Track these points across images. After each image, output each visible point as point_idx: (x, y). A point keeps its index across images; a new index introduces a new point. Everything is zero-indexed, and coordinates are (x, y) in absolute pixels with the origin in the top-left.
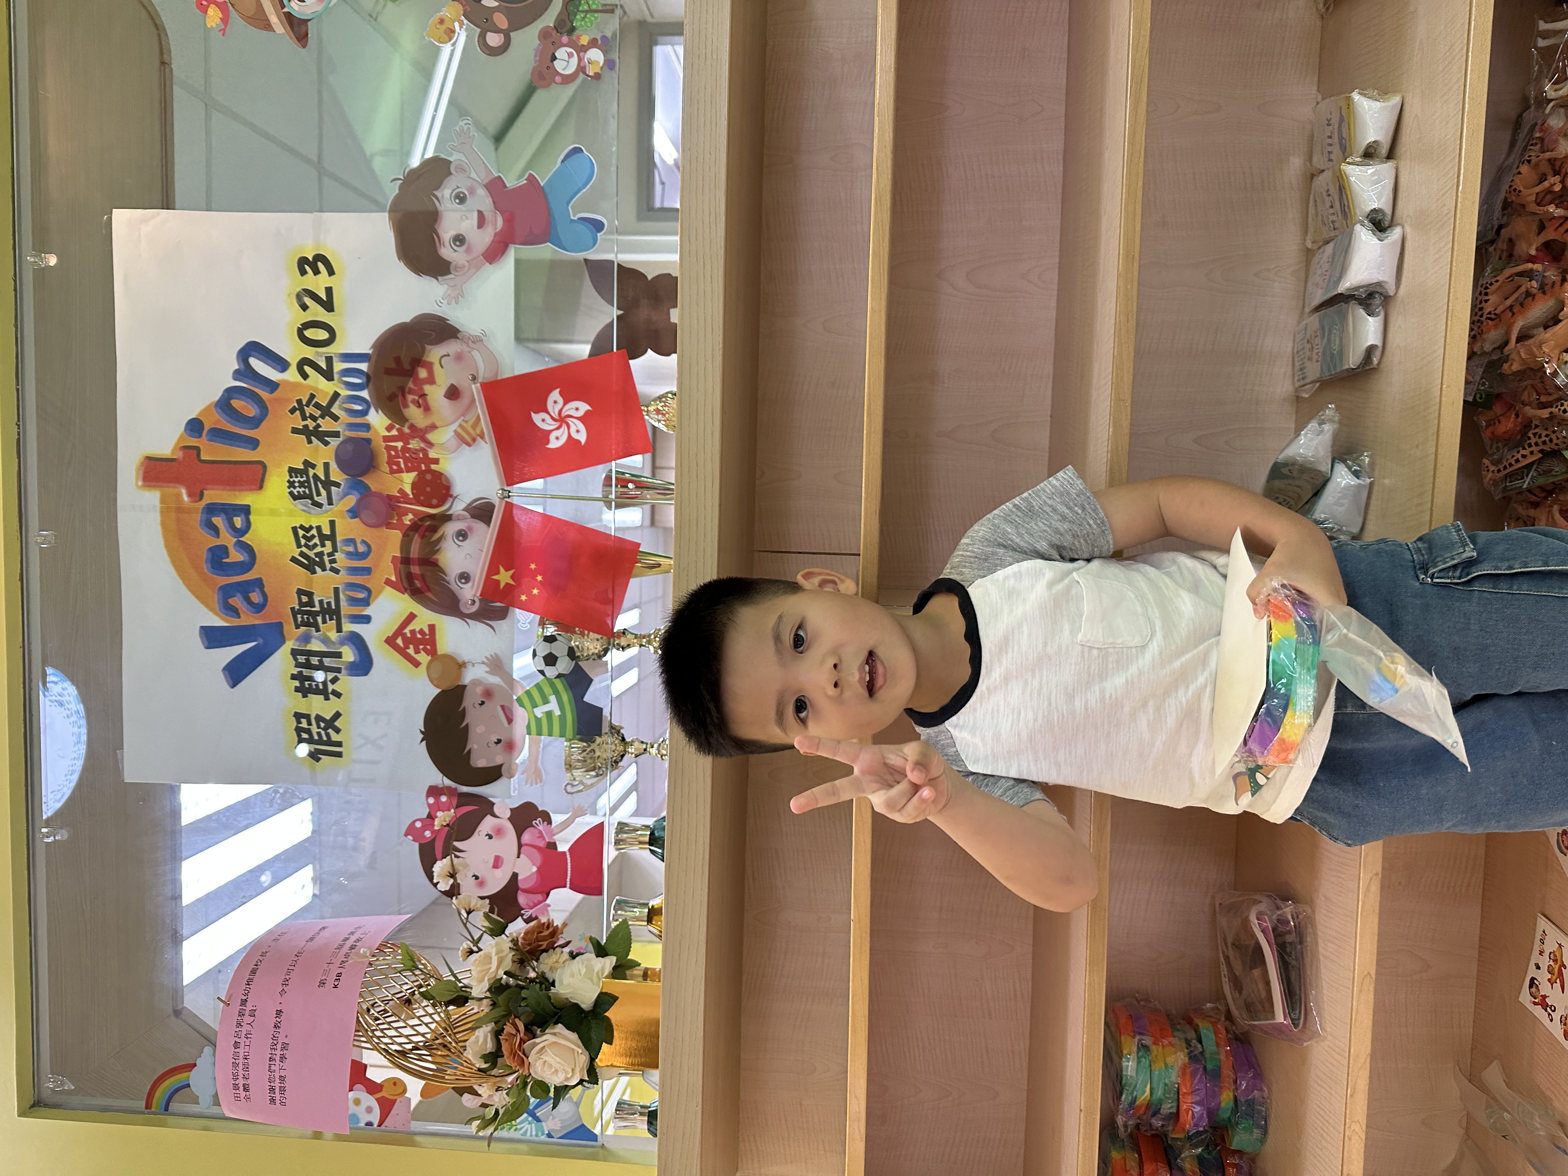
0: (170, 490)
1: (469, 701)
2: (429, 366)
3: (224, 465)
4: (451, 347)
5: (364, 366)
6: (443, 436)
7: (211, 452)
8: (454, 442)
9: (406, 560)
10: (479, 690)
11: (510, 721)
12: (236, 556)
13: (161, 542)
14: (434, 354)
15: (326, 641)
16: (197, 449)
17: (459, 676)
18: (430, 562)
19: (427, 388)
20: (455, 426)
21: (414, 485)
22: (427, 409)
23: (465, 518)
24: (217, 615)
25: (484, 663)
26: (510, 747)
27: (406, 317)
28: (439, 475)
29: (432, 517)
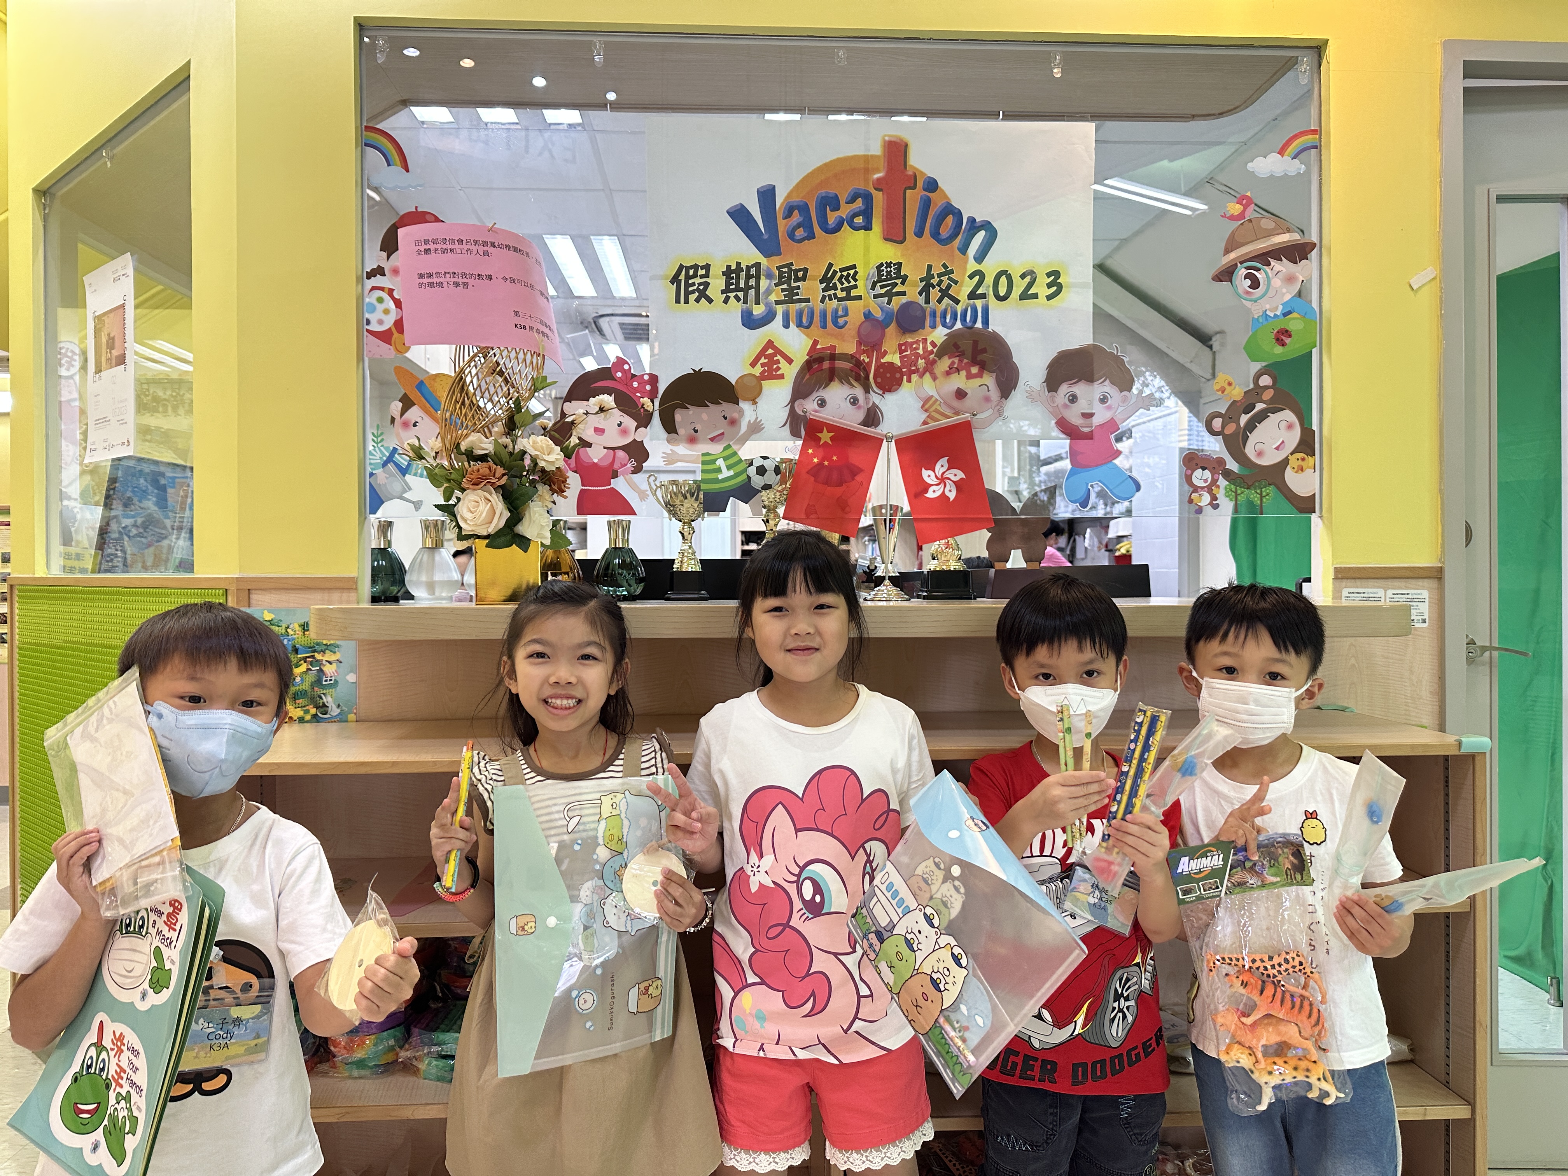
0: (882, 164)
1: (726, 408)
2: (979, 375)
3: (902, 210)
4: (994, 394)
5: (979, 325)
6: (928, 385)
7: (913, 198)
8: (924, 396)
9: (833, 357)
10: (736, 415)
11: (712, 439)
12: (832, 218)
13: (841, 156)
14: (989, 380)
15: (769, 292)
16: (914, 187)
17: (746, 399)
18: (832, 376)
19: (963, 373)
20: (936, 396)
21: (891, 364)
22: (948, 373)
23: (867, 403)
24: (785, 200)
25: (757, 418)
26: (692, 440)
27: (1017, 358)
28: (899, 383)
29: (867, 377)
